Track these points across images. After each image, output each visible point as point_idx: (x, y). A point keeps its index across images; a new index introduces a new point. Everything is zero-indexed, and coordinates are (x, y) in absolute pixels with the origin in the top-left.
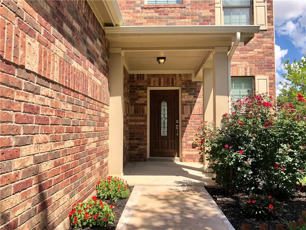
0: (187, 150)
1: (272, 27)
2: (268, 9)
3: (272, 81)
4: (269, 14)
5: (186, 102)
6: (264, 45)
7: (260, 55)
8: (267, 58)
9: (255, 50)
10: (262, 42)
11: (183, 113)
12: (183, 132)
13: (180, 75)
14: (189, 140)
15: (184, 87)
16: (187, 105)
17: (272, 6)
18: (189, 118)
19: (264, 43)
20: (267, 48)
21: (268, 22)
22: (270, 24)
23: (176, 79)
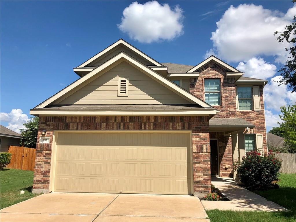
0: (223, 171)
1: (263, 109)
2: (261, 100)
3: (264, 136)
4: (262, 103)
5: (221, 146)
6: (260, 118)
7: (258, 123)
8: (261, 125)
9: (255, 121)
10: (259, 117)
11: (220, 152)
12: (220, 162)
13: (218, 133)
14: (223, 166)
15: (220, 139)
16: (222, 148)
17: (263, 99)
18: (223, 155)
19: (260, 117)
20: (261, 120)
21: (261, 107)
22: (262, 108)
23: (216, 135)
